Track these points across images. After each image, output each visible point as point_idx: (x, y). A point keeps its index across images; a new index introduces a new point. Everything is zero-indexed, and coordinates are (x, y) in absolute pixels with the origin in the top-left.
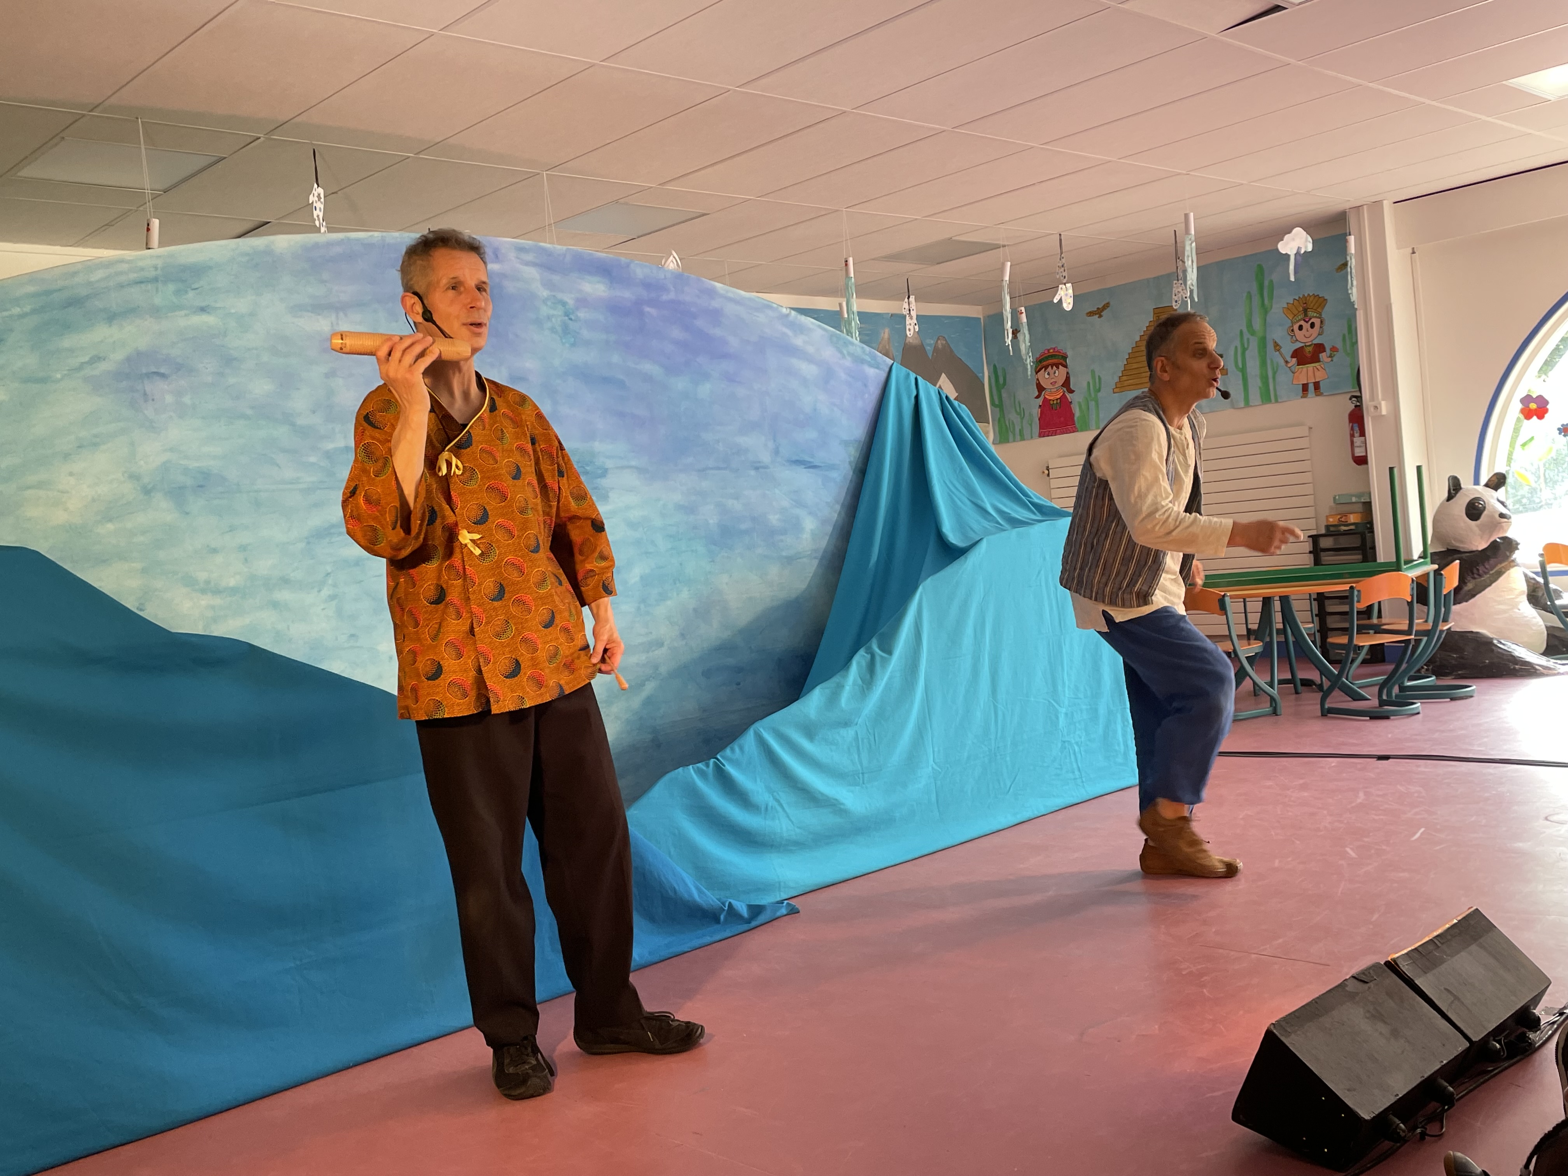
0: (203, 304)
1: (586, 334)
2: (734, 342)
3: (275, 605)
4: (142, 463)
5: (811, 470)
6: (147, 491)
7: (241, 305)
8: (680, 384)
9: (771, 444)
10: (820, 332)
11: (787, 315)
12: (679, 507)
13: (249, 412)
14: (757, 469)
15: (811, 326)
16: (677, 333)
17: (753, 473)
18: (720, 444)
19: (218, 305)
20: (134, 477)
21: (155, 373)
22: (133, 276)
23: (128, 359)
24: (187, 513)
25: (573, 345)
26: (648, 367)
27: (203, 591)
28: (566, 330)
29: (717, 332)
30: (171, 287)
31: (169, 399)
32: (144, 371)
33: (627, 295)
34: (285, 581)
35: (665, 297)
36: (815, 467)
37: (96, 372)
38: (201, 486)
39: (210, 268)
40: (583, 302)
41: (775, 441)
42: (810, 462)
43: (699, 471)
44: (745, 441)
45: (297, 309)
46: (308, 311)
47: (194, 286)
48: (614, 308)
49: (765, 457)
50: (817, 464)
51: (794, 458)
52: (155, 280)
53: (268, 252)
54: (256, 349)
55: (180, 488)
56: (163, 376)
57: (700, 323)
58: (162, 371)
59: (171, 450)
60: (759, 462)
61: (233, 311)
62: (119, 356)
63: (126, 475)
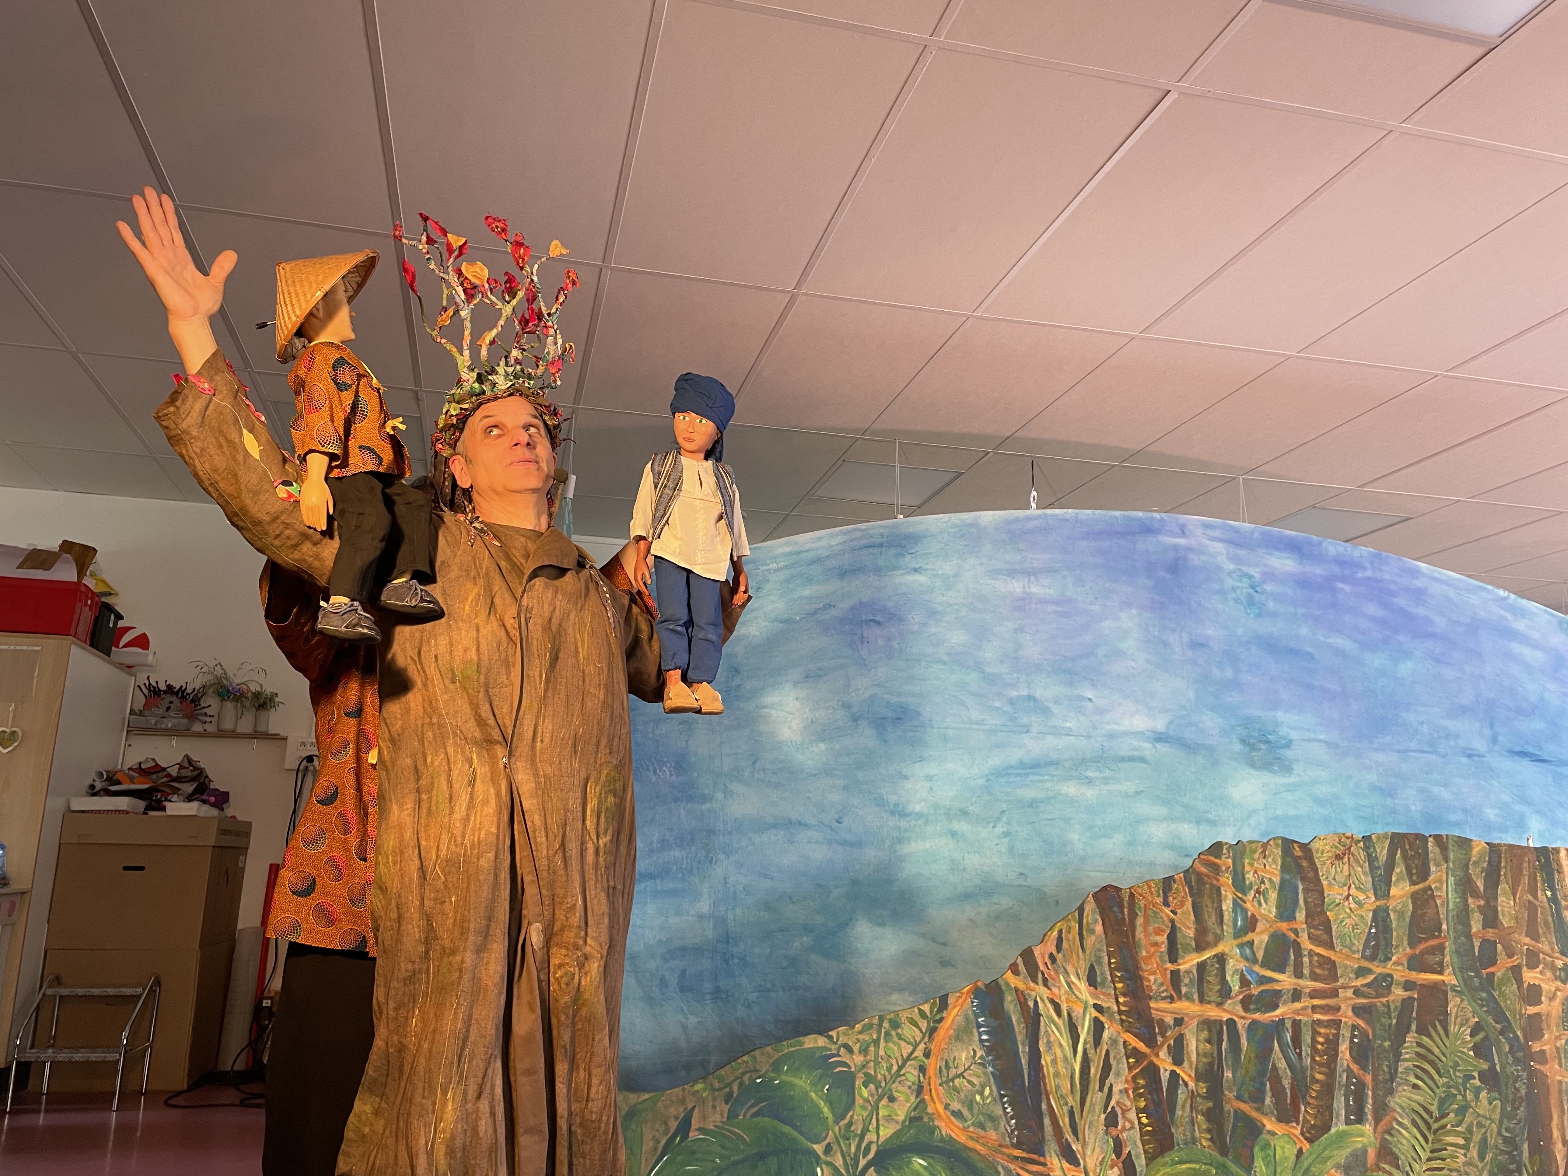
0: (917, 566)
1: (1271, 605)
2: (1440, 624)
3: (953, 834)
4: (854, 694)
5: (1539, 764)
6: (855, 719)
7: (948, 568)
8: (1376, 660)
9: (1487, 732)
10: (1547, 617)
11: (1505, 598)
12: (1374, 788)
13: (946, 658)
14: (1470, 756)
15: (1536, 610)
16: (1372, 609)
17: (1465, 760)
18: (1425, 726)
19: (929, 567)
20: (846, 706)
21: (871, 620)
22: (863, 542)
23: (853, 608)
24: (886, 741)
25: (1259, 616)
26: (1339, 641)
27: (893, 813)
28: (1251, 602)
29: (1421, 611)
30: (892, 551)
31: (881, 642)
32: (864, 618)
33: (1318, 571)
34: (964, 813)
35: (1360, 575)
36: (1543, 761)
37: (827, 617)
38: (899, 719)
39: (925, 537)
40: (1270, 575)
41: (1492, 728)
42: (1535, 755)
43: (1399, 752)
44: (1455, 725)
45: (995, 573)
46: (1004, 575)
47: (910, 551)
48: (1303, 583)
49: (1480, 746)
50: (1547, 758)
51: (1518, 749)
52: (881, 545)
53: (975, 525)
54: (957, 604)
55: (882, 718)
56: (878, 623)
57: (1401, 601)
58: (878, 619)
59: (878, 685)
60: (1472, 749)
61: (940, 572)
62: (845, 605)
63: (840, 703)
